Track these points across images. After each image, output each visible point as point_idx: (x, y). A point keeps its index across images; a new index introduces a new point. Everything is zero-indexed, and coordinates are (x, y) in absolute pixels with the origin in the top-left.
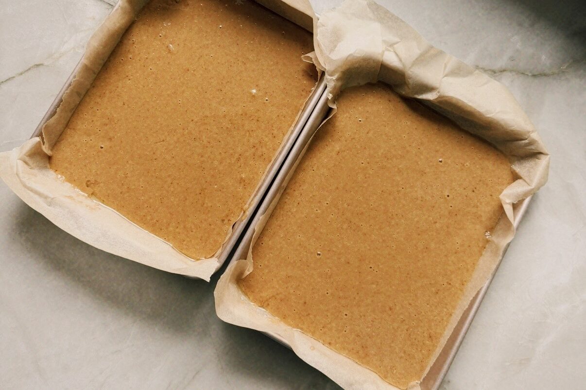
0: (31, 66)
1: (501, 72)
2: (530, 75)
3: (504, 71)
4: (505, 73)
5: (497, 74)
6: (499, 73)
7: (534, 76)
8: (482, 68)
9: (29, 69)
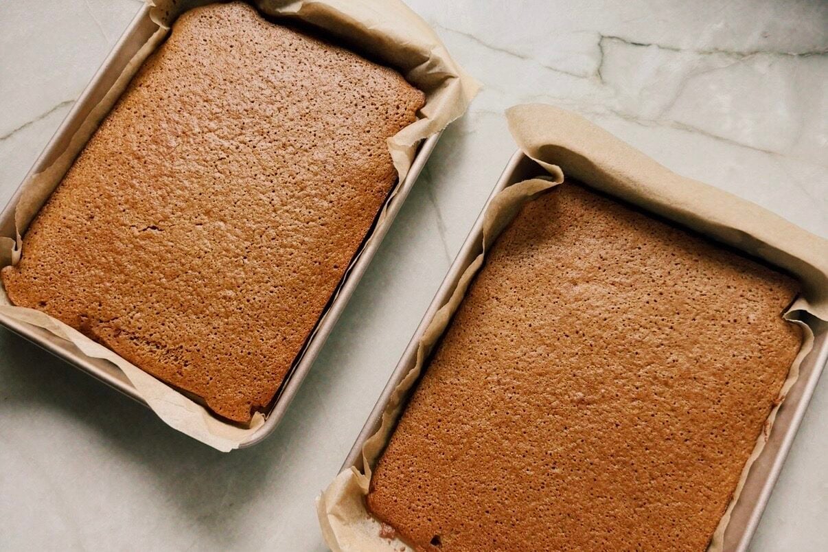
0: (58, 104)
1: (752, 53)
2: (794, 54)
3: (756, 52)
4: (758, 55)
5: (746, 58)
6: (750, 56)
7: (801, 55)
8: (723, 51)
9: (55, 109)
